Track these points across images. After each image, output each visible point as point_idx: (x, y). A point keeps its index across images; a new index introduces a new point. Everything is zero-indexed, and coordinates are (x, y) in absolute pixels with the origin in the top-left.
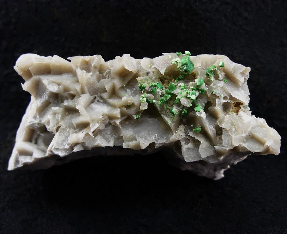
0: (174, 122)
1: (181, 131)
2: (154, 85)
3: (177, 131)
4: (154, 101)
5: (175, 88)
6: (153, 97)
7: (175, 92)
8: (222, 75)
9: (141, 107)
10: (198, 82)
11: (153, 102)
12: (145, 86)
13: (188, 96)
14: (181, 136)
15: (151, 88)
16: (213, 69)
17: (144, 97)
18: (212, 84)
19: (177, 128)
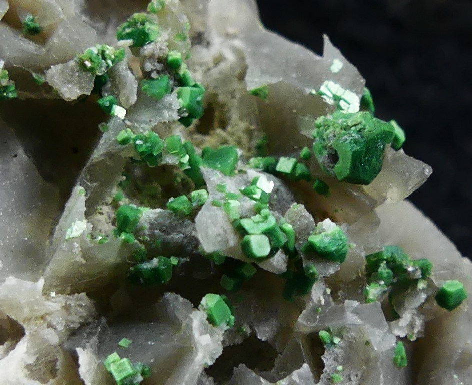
0: (85, 253)
1: (70, 314)
2: (181, 72)
3: (53, 294)
4: (119, 112)
5: (228, 169)
6: (133, 99)
7: (212, 175)
8: (412, 326)
9: (59, 66)
10: (326, 236)
11: (109, 108)
12: (152, 38)
13: (246, 223)
14: (50, 326)
15: (159, 66)
16: (410, 269)
17: (104, 58)
18: (356, 304)
19: (69, 289)
